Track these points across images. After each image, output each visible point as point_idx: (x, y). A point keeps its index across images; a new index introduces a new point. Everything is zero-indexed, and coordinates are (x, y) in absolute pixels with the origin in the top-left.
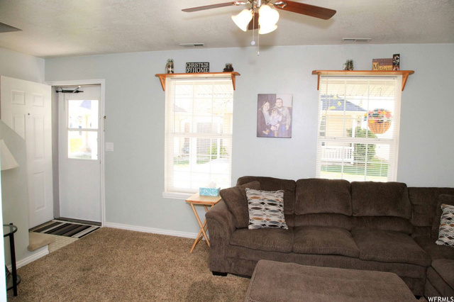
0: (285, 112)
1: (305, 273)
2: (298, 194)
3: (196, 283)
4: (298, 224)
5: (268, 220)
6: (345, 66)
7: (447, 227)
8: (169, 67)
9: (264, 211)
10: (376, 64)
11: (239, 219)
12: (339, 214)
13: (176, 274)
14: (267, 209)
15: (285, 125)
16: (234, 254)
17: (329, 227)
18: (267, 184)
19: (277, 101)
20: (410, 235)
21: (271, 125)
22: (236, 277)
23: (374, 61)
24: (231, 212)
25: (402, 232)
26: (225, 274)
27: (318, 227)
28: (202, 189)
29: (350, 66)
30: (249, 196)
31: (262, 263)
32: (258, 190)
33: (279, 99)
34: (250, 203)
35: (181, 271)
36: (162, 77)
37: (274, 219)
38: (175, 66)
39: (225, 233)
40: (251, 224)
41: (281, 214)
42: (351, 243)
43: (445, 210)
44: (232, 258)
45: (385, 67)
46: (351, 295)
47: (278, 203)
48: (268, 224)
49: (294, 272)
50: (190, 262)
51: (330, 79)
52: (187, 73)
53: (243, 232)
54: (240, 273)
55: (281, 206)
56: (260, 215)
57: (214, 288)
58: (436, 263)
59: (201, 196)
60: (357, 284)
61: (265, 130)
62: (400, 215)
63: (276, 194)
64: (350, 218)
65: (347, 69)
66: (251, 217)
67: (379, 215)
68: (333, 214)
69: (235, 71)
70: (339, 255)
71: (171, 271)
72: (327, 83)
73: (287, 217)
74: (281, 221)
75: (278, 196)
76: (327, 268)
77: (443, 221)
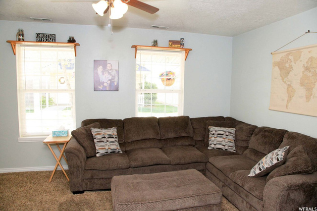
0: (114, 73)
1: (146, 179)
2: (126, 128)
3: (62, 203)
4: (128, 149)
5: (109, 148)
6: (153, 43)
7: (213, 139)
8: (20, 35)
9: (106, 143)
10: (171, 43)
11: (89, 150)
12: (153, 139)
13: (44, 200)
14: (107, 141)
15: (114, 82)
16: (89, 176)
17: (149, 148)
18: (105, 123)
19: (108, 65)
20: (194, 146)
21: (104, 82)
22: (91, 192)
23: (170, 41)
24: (83, 146)
25: (189, 145)
26: (82, 192)
27: (142, 149)
28: (55, 132)
29: (155, 43)
30: (94, 134)
31: (115, 178)
32: (99, 128)
33: (110, 64)
34: (95, 138)
35: (47, 197)
36: (12, 44)
37: (113, 147)
38: (24, 35)
39: (81, 162)
40: (98, 153)
41: (117, 143)
42: (165, 156)
43: (211, 130)
44: (87, 179)
45: (176, 46)
46: (178, 186)
47: (114, 136)
48: (109, 151)
49: (139, 180)
50: (52, 189)
51: (142, 52)
52: (36, 42)
53: (94, 159)
54: (94, 189)
55: (116, 138)
56: (103, 146)
57: (77, 204)
58: (211, 160)
59: (54, 137)
60: (178, 179)
61: (100, 86)
62: (188, 135)
63: (112, 130)
64: (160, 140)
65: (154, 46)
66: (97, 148)
67: (176, 136)
68: (149, 139)
69: (77, 42)
70: (159, 164)
71: (39, 198)
72: (141, 54)
73: (120, 144)
74: (117, 148)
75: (113, 131)
76: (157, 174)
77: (210, 136)
